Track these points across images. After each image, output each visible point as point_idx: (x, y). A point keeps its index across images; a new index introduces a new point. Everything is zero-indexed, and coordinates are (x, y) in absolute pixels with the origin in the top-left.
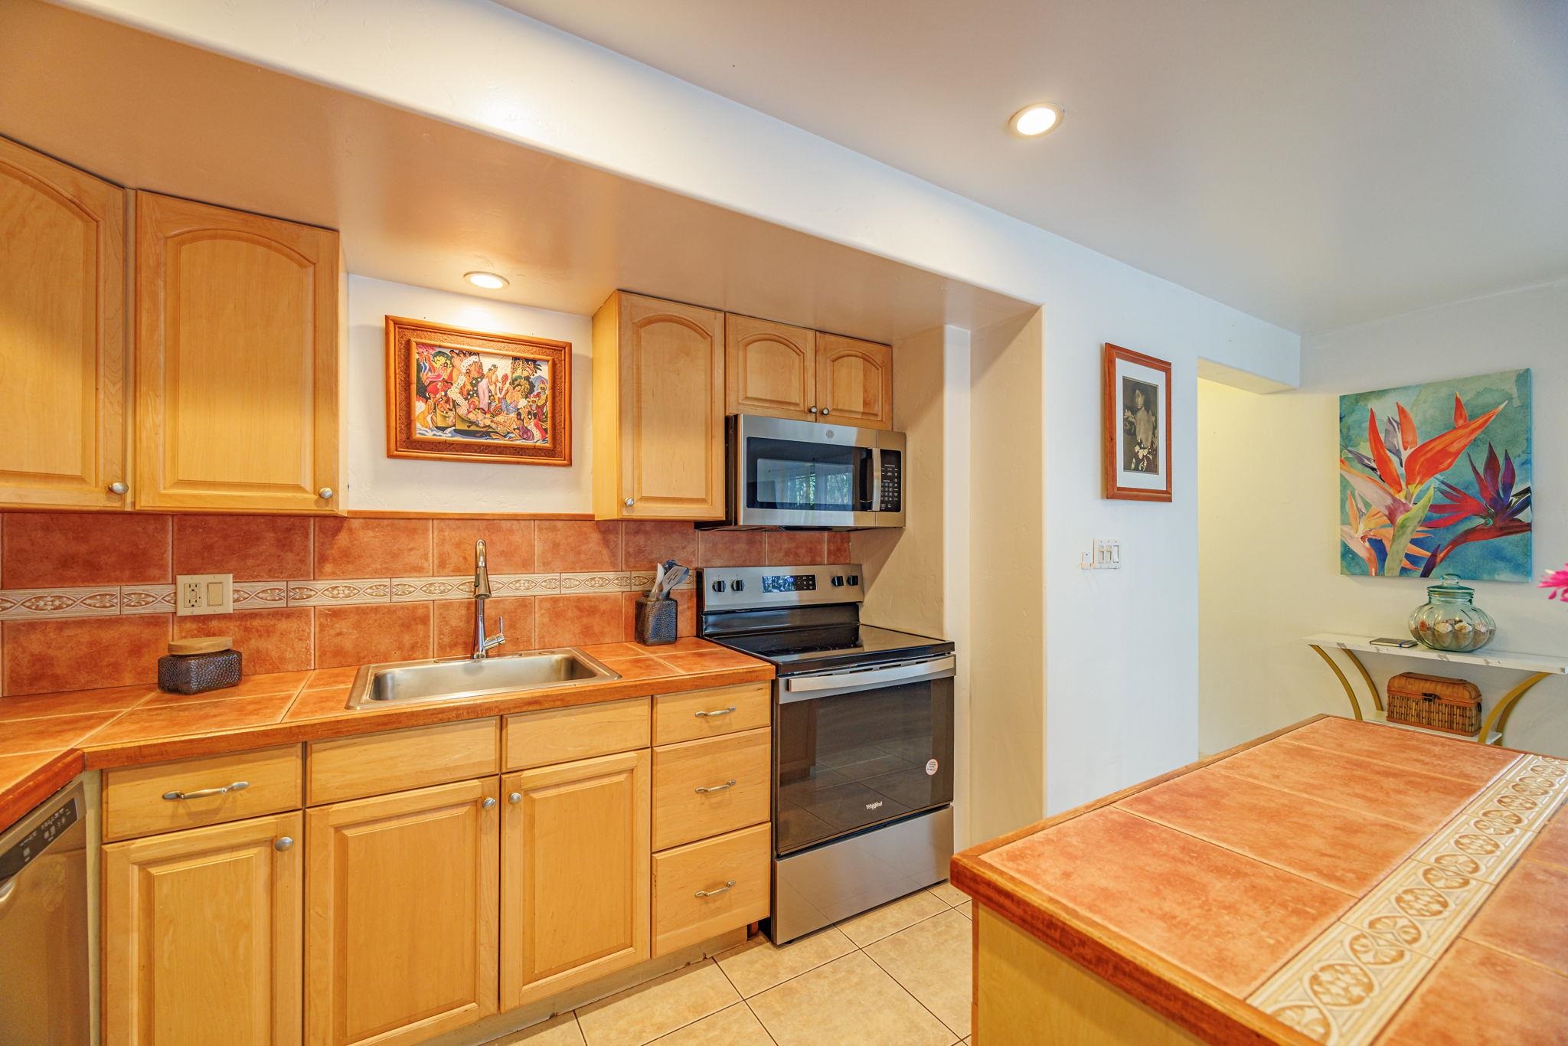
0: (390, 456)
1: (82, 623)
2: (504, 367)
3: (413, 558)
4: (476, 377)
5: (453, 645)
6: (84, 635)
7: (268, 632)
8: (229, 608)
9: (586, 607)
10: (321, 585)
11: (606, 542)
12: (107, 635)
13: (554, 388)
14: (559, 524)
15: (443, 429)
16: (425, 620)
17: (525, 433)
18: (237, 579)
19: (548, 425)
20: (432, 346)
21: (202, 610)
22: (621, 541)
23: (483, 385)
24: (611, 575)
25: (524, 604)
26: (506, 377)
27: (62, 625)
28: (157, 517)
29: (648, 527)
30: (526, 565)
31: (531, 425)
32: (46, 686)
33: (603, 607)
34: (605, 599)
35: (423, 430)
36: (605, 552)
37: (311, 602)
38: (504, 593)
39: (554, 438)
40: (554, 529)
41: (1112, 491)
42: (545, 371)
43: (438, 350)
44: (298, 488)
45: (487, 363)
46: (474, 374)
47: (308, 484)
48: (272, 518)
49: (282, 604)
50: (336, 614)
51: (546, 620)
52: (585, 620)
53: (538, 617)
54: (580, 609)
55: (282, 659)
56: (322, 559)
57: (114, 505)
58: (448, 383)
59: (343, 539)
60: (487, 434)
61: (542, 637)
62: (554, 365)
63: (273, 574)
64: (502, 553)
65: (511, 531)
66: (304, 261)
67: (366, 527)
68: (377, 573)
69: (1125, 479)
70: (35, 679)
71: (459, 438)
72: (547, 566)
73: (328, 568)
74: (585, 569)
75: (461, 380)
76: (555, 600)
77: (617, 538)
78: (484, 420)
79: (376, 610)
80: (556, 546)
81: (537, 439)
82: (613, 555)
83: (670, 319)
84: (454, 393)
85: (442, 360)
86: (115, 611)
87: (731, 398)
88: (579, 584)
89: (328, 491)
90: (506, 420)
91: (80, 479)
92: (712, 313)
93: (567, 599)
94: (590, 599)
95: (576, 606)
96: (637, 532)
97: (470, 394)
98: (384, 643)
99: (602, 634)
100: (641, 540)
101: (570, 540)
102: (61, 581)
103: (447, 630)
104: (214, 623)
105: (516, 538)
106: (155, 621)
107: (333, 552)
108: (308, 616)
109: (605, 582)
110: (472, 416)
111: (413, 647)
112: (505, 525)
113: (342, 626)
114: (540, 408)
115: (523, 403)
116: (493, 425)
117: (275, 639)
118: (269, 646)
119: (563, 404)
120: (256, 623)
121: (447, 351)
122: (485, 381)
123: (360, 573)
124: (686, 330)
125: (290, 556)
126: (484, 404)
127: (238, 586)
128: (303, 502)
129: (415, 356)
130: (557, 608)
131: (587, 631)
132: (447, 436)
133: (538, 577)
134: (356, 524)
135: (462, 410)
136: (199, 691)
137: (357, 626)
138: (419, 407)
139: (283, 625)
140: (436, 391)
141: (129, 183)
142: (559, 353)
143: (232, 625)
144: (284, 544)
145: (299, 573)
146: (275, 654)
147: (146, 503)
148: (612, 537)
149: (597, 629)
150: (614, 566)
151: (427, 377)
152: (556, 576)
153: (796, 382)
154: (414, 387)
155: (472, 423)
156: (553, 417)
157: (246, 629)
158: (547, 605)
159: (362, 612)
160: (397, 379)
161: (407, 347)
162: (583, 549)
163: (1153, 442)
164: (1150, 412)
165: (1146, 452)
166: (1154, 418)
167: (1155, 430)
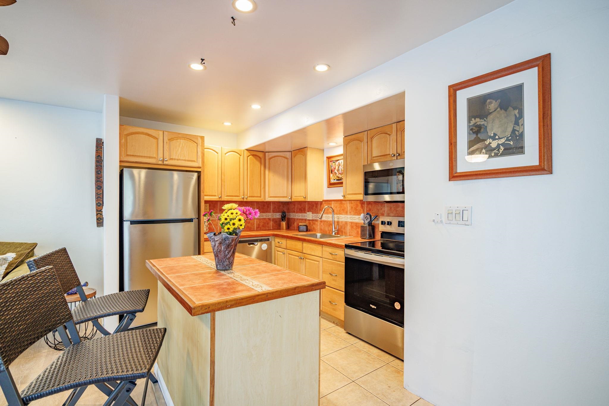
0: (328, 187)
2: (342, 162)
8: (311, 218)
11: (362, 207)
14: (353, 202)
18: (312, 213)
20: (332, 161)
21: (309, 219)
25: (346, 223)
30: (347, 213)
33: (359, 226)
35: (332, 181)
36: (362, 210)
40: (352, 203)
41: (456, 176)
43: (333, 161)
45: (340, 162)
46: (339, 165)
47: (304, 195)
49: (316, 218)
51: (350, 228)
52: (357, 230)
53: (349, 227)
56: (320, 210)
57: (290, 200)
58: (335, 169)
60: (340, 180)
61: (349, 233)
63: (315, 213)
65: (344, 204)
66: (303, 155)
69: (467, 165)
71: (337, 182)
72: (350, 213)
73: (321, 212)
74: (358, 214)
75: (337, 168)
76: (352, 223)
77: (365, 206)
80: (352, 208)
82: (364, 211)
84: (336, 171)
85: (334, 163)
88: (357, 219)
89: (306, 197)
91: (286, 197)
94: (358, 223)
95: (356, 225)
96: (369, 204)
97: (338, 170)
98: (327, 228)
100: (370, 206)
101: (355, 206)
105: (345, 206)
108: (318, 221)
110: (339, 176)
112: (343, 202)
116: (342, 177)
117: (315, 225)
120: (314, 222)
121: (334, 161)
122: (340, 166)
123: (324, 213)
126: (340, 172)
127: (313, 215)
129: (330, 164)
130: (352, 225)
132: (335, 181)
133: (349, 216)
134: (324, 202)
135: (337, 175)
138: (331, 175)
140: (333, 171)
141: (292, 150)
143: (309, 222)
144: (316, 207)
145: (317, 213)
146: (315, 228)
147: (293, 200)
148: (363, 205)
151: (332, 168)
152: (352, 216)
153: (388, 146)
154: (330, 171)
155: (339, 177)
158: (350, 224)
159: (324, 221)
160: (328, 171)
161: (329, 162)
162: (357, 208)
163: (514, 131)
164: (510, 108)
165: (503, 141)
166: (516, 112)
167: (519, 119)
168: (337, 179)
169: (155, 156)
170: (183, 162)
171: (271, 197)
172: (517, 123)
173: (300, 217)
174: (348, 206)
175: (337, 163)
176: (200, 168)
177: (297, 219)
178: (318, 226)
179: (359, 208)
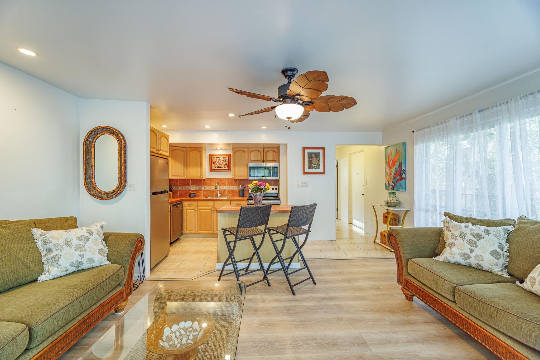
0: (210, 171)
1: (184, 190)
2: (222, 159)
3: (212, 184)
4: (219, 160)
5: (216, 195)
6: (184, 191)
7: (198, 192)
8: (195, 189)
9: (233, 191)
10: (203, 187)
11: (236, 182)
12: (186, 191)
13: (229, 161)
15: (215, 167)
16: (213, 192)
17: (225, 167)
18: (196, 186)
19: (228, 166)
20: (214, 157)
21: (193, 189)
22: (238, 182)
23: (220, 161)
24: (236, 187)
25: (225, 190)
26: (223, 160)
27: (183, 190)
28: (189, 179)
29: (242, 180)
30: (225, 185)
31: (226, 166)
32: (182, 196)
33: (235, 191)
34: (235, 190)
35: (213, 168)
36: (235, 184)
37: (202, 189)
38: (222, 189)
39: (229, 167)
40: (229, 180)
41: (304, 173)
42: (227, 158)
44: (199, 176)
45: (220, 158)
47: (200, 176)
48: (199, 179)
49: (200, 189)
50: (204, 190)
52: (233, 193)
53: (227, 192)
54: (232, 191)
55: (200, 195)
56: (203, 184)
57: (185, 178)
58: (216, 162)
59: (205, 181)
60: (220, 168)
62: (228, 157)
63: (199, 186)
64: (222, 183)
66: (200, 152)
67: (207, 180)
68: (209, 186)
69: (307, 170)
70: (181, 195)
71: (217, 169)
72: (228, 185)
73: (204, 185)
74: (233, 186)
75: (217, 161)
76: (229, 190)
78: (220, 166)
79: (208, 190)
80: (229, 182)
81: (227, 168)
82: (237, 184)
83: (240, 151)
84: (217, 163)
85: (215, 159)
86: (186, 189)
87: (249, 161)
88: (232, 188)
89: (201, 176)
90: (223, 166)
91: (183, 176)
92: (246, 149)
93: (230, 190)
94: (234, 190)
96: (240, 180)
97: (218, 163)
98: (209, 194)
99: (235, 195)
100: (241, 182)
101: (231, 182)
102: (183, 186)
103: (216, 193)
104: (194, 191)
105: (224, 182)
106: (189, 190)
107: (204, 183)
108: (202, 191)
109: (235, 188)
111: (212, 195)
112: (222, 180)
113: (205, 192)
114: (227, 163)
115: (225, 163)
117: (199, 193)
118: (198, 194)
119: (230, 163)
120: (197, 191)
121: (216, 157)
123: (207, 186)
124: (242, 152)
125: (200, 184)
126: (220, 164)
127: (197, 187)
128: (199, 178)
130: (229, 191)
131: (233, 195)
132: (216, 168)
133: (227, 187)
134: (206, 180)
135: (218, 165)
136: (192, 197)
137: (207, 192)
138: (213, 165)
139: (200, 191)
141: (187, 147)
142: (230, 155)
143: (195, 191)
144: (200, 182)
145: (201, 186)
146: (199, 195)
147: (188, 178)
148: (236, 181)
149: (234, 195)
150: (237, 186)
151: (214, 161)
152: (229, 187)
153: (260, 157)
154: (212, 162)
156: (229, 165)
157: (197, 192)
158: (228, 191)
159: (207, 190)
160: (210, 162)
161: (212, 158)
162: (233, 183)
163: (318, 163)
164: (317, 158)
165: (316, 165)
166: (318, 159)
167: (319, 161)
168: (218, 167)
169: (156, 148)
170: (164, 152)
171: (173, 176)
172: (318, 162)
173: (184, 189)
174: (226, 182)
175: (218, 159)
176: (168, 157)
177: (181, 190)
178: (202, 193)
179: (234, 182)
